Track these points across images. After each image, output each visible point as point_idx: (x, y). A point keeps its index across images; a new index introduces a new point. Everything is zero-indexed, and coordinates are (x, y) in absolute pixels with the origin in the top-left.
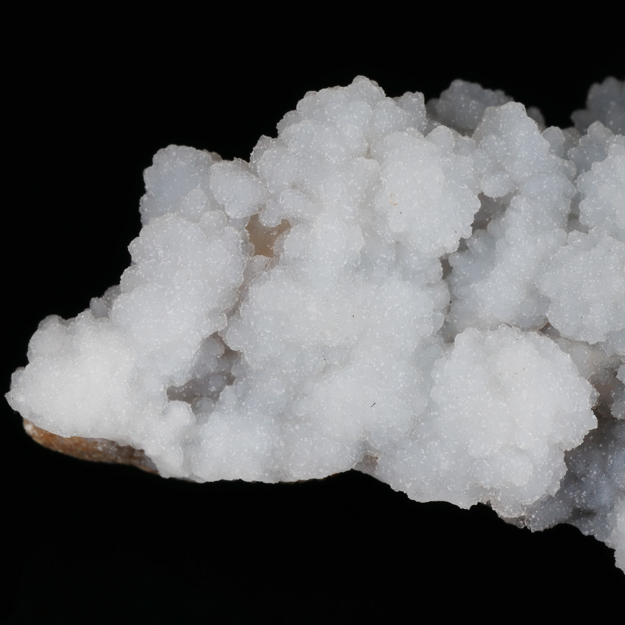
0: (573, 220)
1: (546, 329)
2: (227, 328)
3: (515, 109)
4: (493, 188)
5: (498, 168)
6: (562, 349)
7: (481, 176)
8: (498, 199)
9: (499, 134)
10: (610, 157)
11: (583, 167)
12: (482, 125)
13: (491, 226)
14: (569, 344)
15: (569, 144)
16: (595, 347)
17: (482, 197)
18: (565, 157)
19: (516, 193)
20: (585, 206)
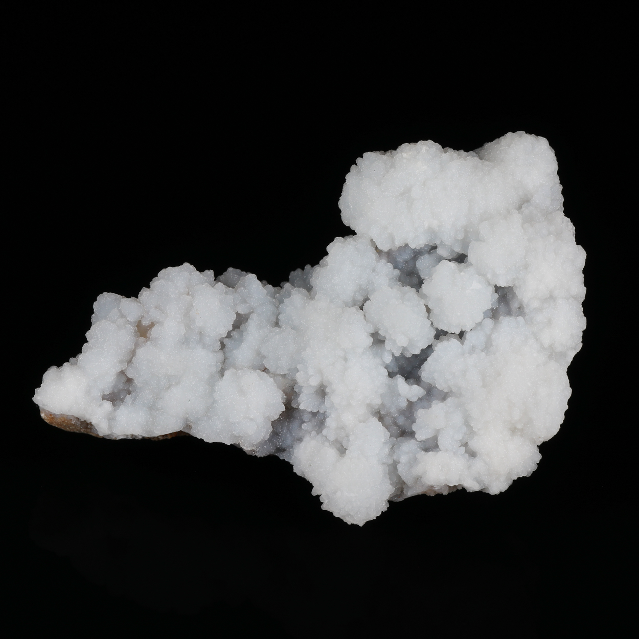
0: (277, 324)
1: (265, 370)
2: (126, 369)
3: (252, 278)
4: (242, 310)
5: (244, 301)
6: (271, 377)
7: (237, 305)
8: (245, 315)
9: (245, 288)
10: (292, 296)
11: (281, 302)
12: (238, 284)
13: (242, 327)
14: (274, 375)
15: (275, 293)
16: (284, 376)
17: (238, 314)
18: (274, 298)
19: (252, 312)
20: (280, 317)
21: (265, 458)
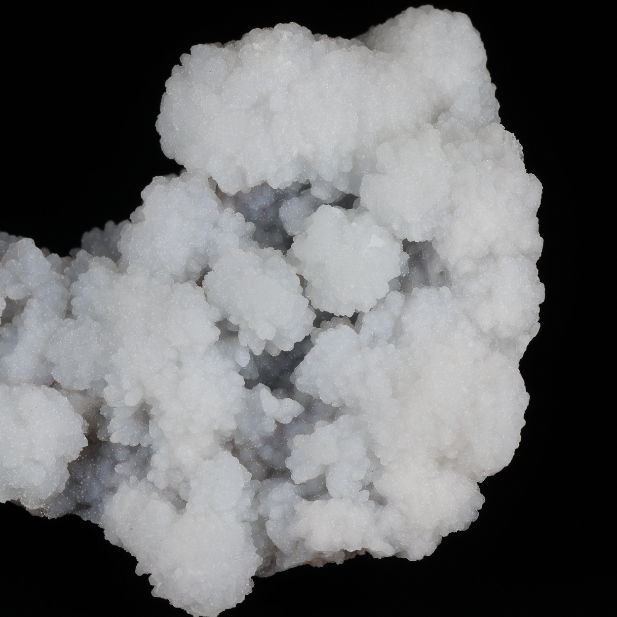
0: (68, 313)
1: (54, 384)
3: (27, 243)
4: (14, 293)
5: (17, 281)
6: (63, 395)
7: (6, 286)
8: (19, 301)
9: (17, 259)
10: (90, 270)
11: (74, 279)
12: (7, 254)
13: (15, 320)
14: (69, 392)
15: (64, 266)
16: (84, 393)
17: (7, 300)
18: (63, 273)
19: (30, 297)
20: (74, 302)
21: (60, 520)
